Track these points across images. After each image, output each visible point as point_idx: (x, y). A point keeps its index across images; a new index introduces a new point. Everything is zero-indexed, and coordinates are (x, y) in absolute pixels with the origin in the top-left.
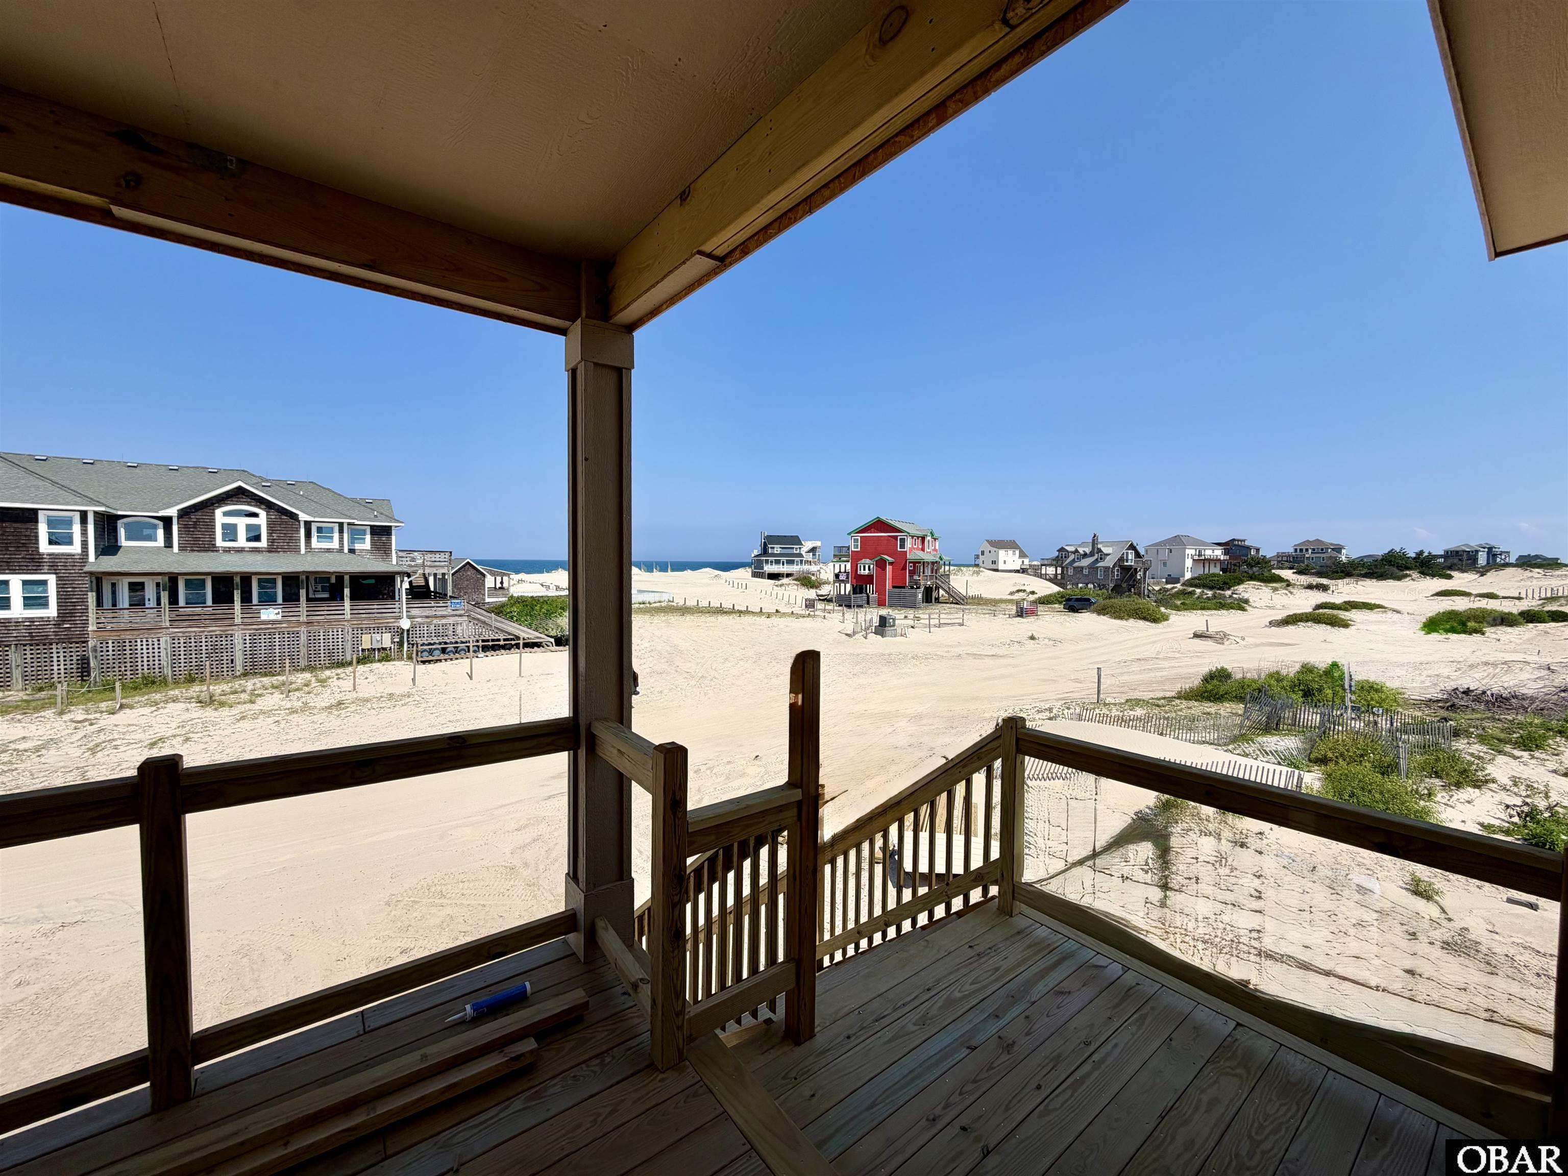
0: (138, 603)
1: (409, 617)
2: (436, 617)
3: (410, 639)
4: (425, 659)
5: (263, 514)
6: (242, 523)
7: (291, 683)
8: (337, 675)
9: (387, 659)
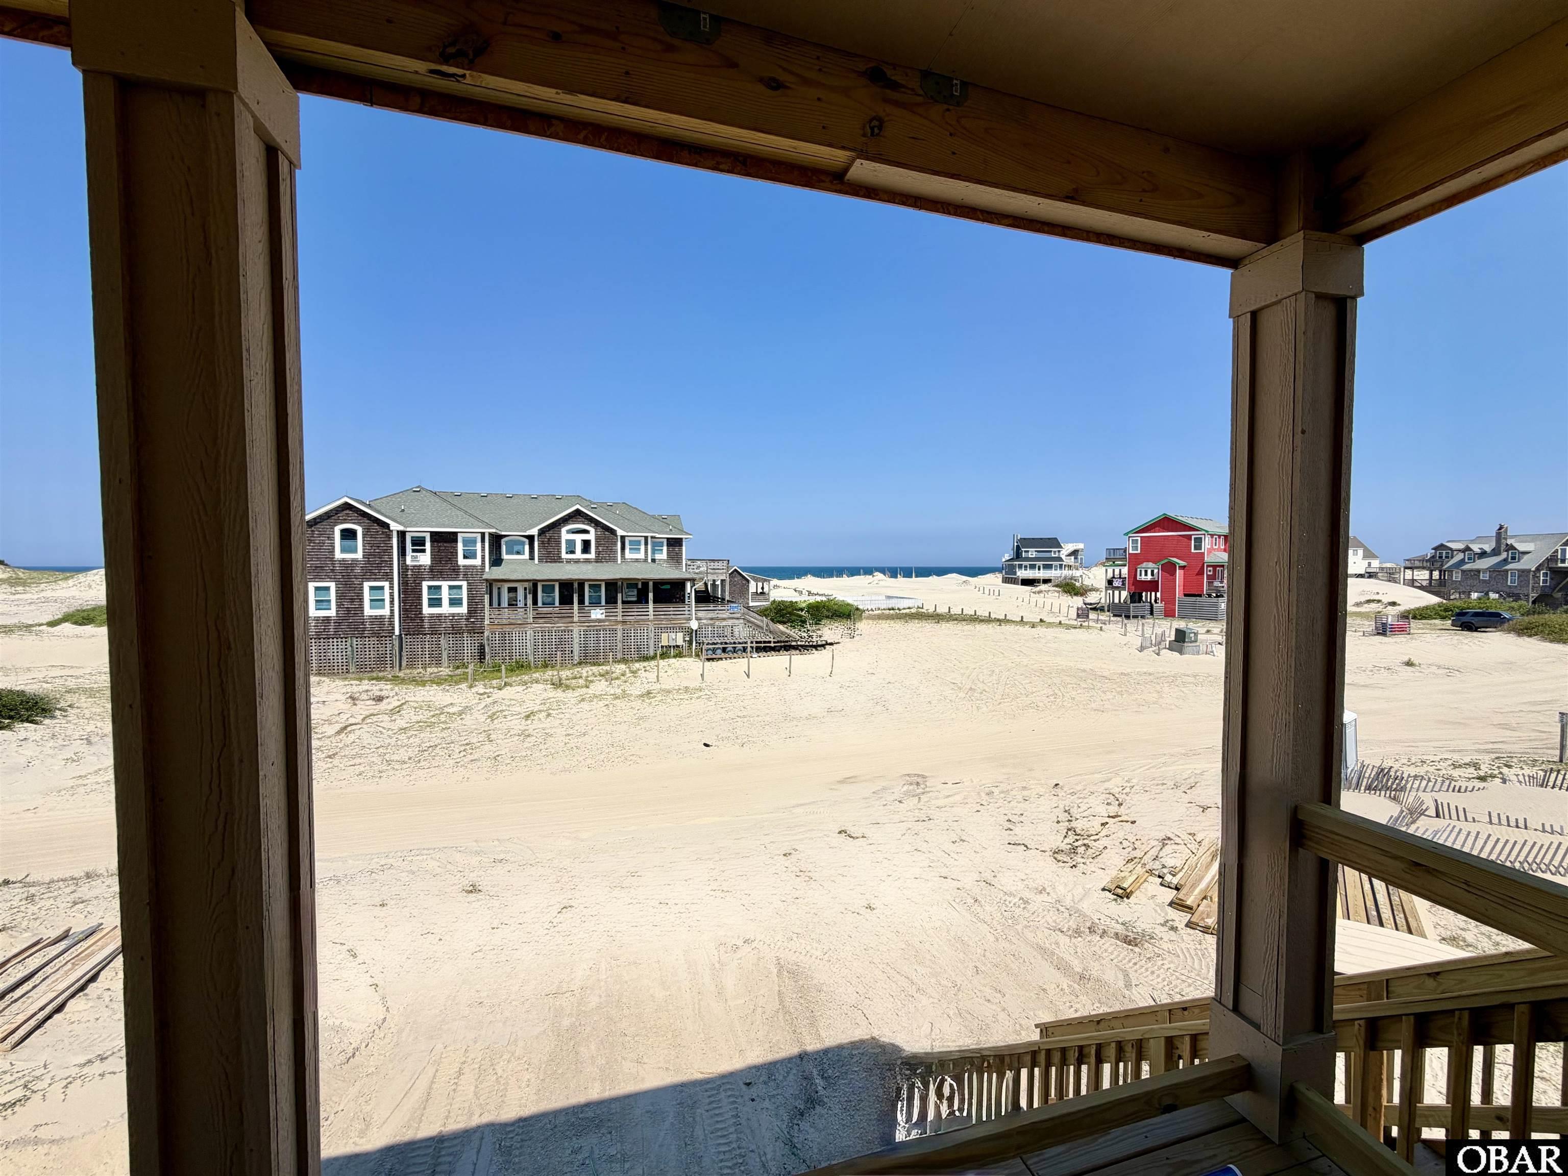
0: (512, 604)
1: (697, 619)
2: (718, 619)
3: (698, 639)
4: (709, 657)
5: (592, 530)
6: (579, 538)
7: (613, 673)
8: (644, 667)
9: (679, 655)
